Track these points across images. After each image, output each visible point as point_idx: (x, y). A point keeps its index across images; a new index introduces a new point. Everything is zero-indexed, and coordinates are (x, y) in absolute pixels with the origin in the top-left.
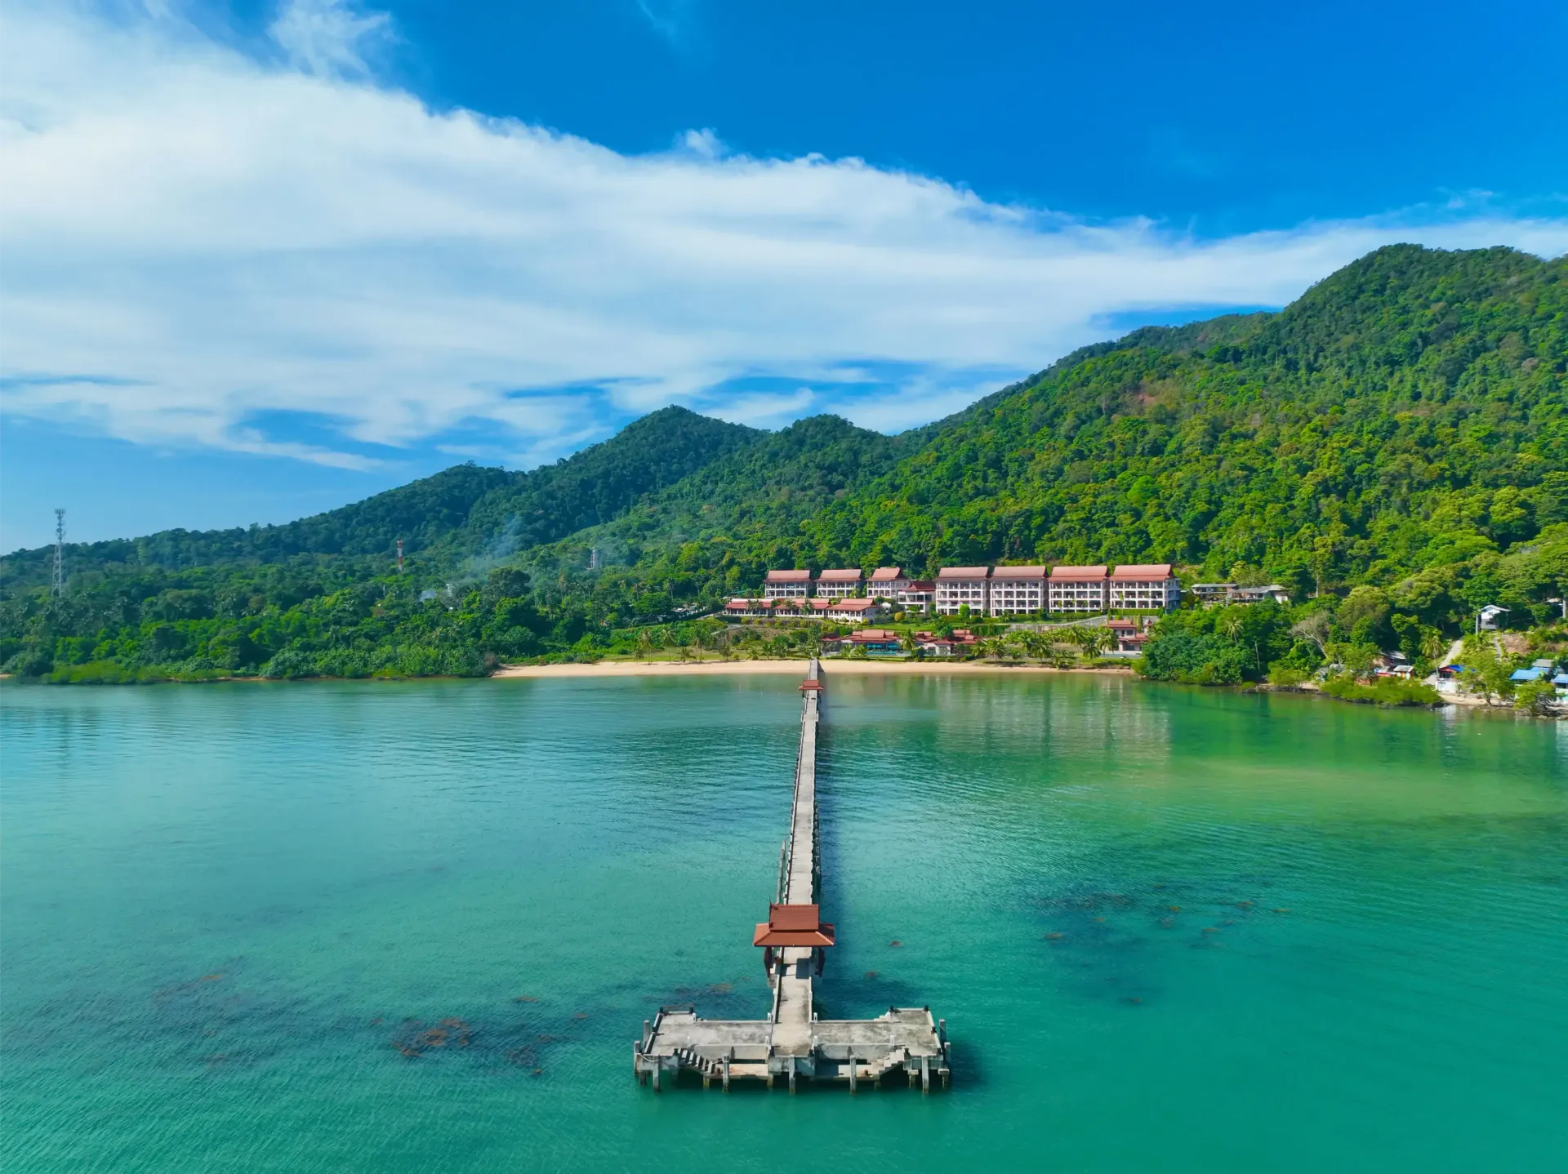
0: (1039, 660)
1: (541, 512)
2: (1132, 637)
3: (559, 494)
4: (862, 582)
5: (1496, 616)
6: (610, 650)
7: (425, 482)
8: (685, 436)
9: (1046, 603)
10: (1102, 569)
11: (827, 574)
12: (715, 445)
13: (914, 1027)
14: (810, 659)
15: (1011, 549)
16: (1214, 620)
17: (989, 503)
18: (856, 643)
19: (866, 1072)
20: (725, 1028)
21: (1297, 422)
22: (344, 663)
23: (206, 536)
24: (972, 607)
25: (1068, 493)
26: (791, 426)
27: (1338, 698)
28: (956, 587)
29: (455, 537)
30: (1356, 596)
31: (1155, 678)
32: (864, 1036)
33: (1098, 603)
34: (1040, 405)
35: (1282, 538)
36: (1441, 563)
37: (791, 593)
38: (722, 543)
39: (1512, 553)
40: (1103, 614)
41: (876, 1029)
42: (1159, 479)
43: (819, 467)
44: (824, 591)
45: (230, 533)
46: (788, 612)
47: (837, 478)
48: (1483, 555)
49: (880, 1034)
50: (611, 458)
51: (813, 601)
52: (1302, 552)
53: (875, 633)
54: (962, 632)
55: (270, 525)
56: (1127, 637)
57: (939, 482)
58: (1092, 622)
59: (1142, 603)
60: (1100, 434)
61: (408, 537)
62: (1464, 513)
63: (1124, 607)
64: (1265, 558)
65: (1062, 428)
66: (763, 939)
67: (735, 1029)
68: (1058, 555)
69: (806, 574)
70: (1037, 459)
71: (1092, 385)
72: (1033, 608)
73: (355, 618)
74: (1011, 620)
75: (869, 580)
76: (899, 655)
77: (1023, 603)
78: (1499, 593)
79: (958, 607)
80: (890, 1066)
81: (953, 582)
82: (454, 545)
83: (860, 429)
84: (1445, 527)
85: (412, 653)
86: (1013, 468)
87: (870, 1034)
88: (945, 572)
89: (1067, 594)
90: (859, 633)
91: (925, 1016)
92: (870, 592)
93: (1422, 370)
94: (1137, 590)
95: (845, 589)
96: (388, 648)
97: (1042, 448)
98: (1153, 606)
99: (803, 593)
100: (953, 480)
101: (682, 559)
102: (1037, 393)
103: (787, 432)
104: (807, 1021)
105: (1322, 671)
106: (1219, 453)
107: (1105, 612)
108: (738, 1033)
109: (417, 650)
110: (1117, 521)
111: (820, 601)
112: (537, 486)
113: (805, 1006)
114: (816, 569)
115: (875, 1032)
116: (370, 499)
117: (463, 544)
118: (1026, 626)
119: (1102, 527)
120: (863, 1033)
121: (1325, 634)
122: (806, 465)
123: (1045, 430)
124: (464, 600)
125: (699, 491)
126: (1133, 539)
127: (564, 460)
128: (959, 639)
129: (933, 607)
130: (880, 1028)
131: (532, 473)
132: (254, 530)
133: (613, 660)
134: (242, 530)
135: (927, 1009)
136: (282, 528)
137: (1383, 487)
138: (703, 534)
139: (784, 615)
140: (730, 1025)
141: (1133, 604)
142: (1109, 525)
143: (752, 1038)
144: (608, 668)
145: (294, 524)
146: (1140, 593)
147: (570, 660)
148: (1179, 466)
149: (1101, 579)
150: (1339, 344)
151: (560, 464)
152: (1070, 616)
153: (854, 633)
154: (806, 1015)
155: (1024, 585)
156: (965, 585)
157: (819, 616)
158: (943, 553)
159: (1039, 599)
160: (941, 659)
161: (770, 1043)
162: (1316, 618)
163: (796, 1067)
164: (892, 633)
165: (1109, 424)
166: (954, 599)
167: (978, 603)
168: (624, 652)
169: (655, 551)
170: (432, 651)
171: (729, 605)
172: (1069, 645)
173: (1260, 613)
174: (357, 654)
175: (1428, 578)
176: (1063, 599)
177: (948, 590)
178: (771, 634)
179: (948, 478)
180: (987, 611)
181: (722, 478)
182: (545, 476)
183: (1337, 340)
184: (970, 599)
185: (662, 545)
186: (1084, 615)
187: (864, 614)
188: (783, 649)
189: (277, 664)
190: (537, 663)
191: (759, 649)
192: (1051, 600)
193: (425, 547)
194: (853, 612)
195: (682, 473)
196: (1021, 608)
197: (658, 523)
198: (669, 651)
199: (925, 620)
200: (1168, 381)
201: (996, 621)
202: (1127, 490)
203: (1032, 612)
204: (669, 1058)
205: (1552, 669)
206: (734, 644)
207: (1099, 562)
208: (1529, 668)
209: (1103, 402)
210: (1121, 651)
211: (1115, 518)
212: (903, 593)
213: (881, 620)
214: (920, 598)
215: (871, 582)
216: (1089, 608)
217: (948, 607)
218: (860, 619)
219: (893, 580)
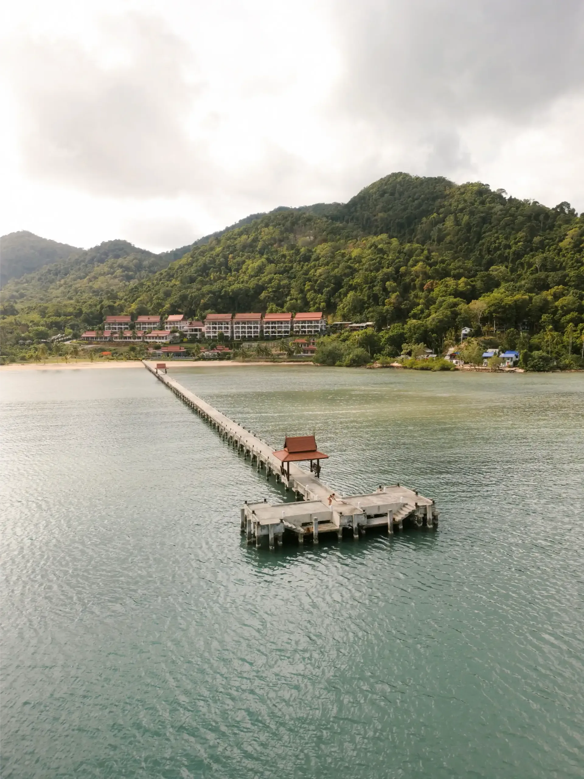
0: (264, 359)
2: (306, 347)
4: (162, 322)
5: (468, 332)
8: (33, 248)
9: (261, 332)
10: (289, 315)
11: (140, 319)
14: (141, 361)
18: (163, 352)
19: (394, 519)
20: (294, 506)
24: (224, 334)
26: (99, 246)
27: (411, 368)
28: (216, 324)
33: (287, 332)
37: (121, 328)
39: (473, 304)
40: (290, 337)
44: (140, 328)
48: (462, 305)
52: (381, 306)
53: (174, 348)
54: (222, 346)
58: (286, 341)
59: (309, 331)
63: (301, 333)
66: (286, 458)
67: (300, 506)
69: (128, 319)
72: (256, 335)
74: (244, 341)
77: (244, 332)
79: (216, 335)
80: (407, 513)
81: (213, 322)
88: (209, 316)
89: (272, 328)
90: (165, 348)
92: (167, 327)
94: (306, 325)
95: (152, 326)
98: (314, 333)
99: (128, 329)
103: (98, 249)
105: (399, 358)
107: (292, 336)
108: (304, 507)
114: (134, 316)
128: (220, 350)
129: (203, 335)
133: (21, 363)
141: (305, 332)
148: (319, 267)
152: (274, 338)
153: (162, 348)
155: (250, 323)
157: (139, 340)
159: (258, 330)
160: (213, 359)
163: (357, 520)
166: (214, 330)
167: (227, 332)
171: (84, 335)
176: (270, 330)
177: (211, 326)
178: (113, 349)
180: (232, 337)
184: (223, 330)
186: (281, 337)
187: (166, 338)
192: (264, 330)
194: (159, 337)
199: (199, 341)
201: (237, 341)
204: (277, 524)
205: (498, 352)
207: (287, 312)
208: (486, 352)
209: (276, 236)
212: (186, 328)
213: (175, 342)
214: (196, 330)
215: (167, 322)
216: (283, 334)
217: (212, 335)
218: (164, 341)
219: (180, 321)
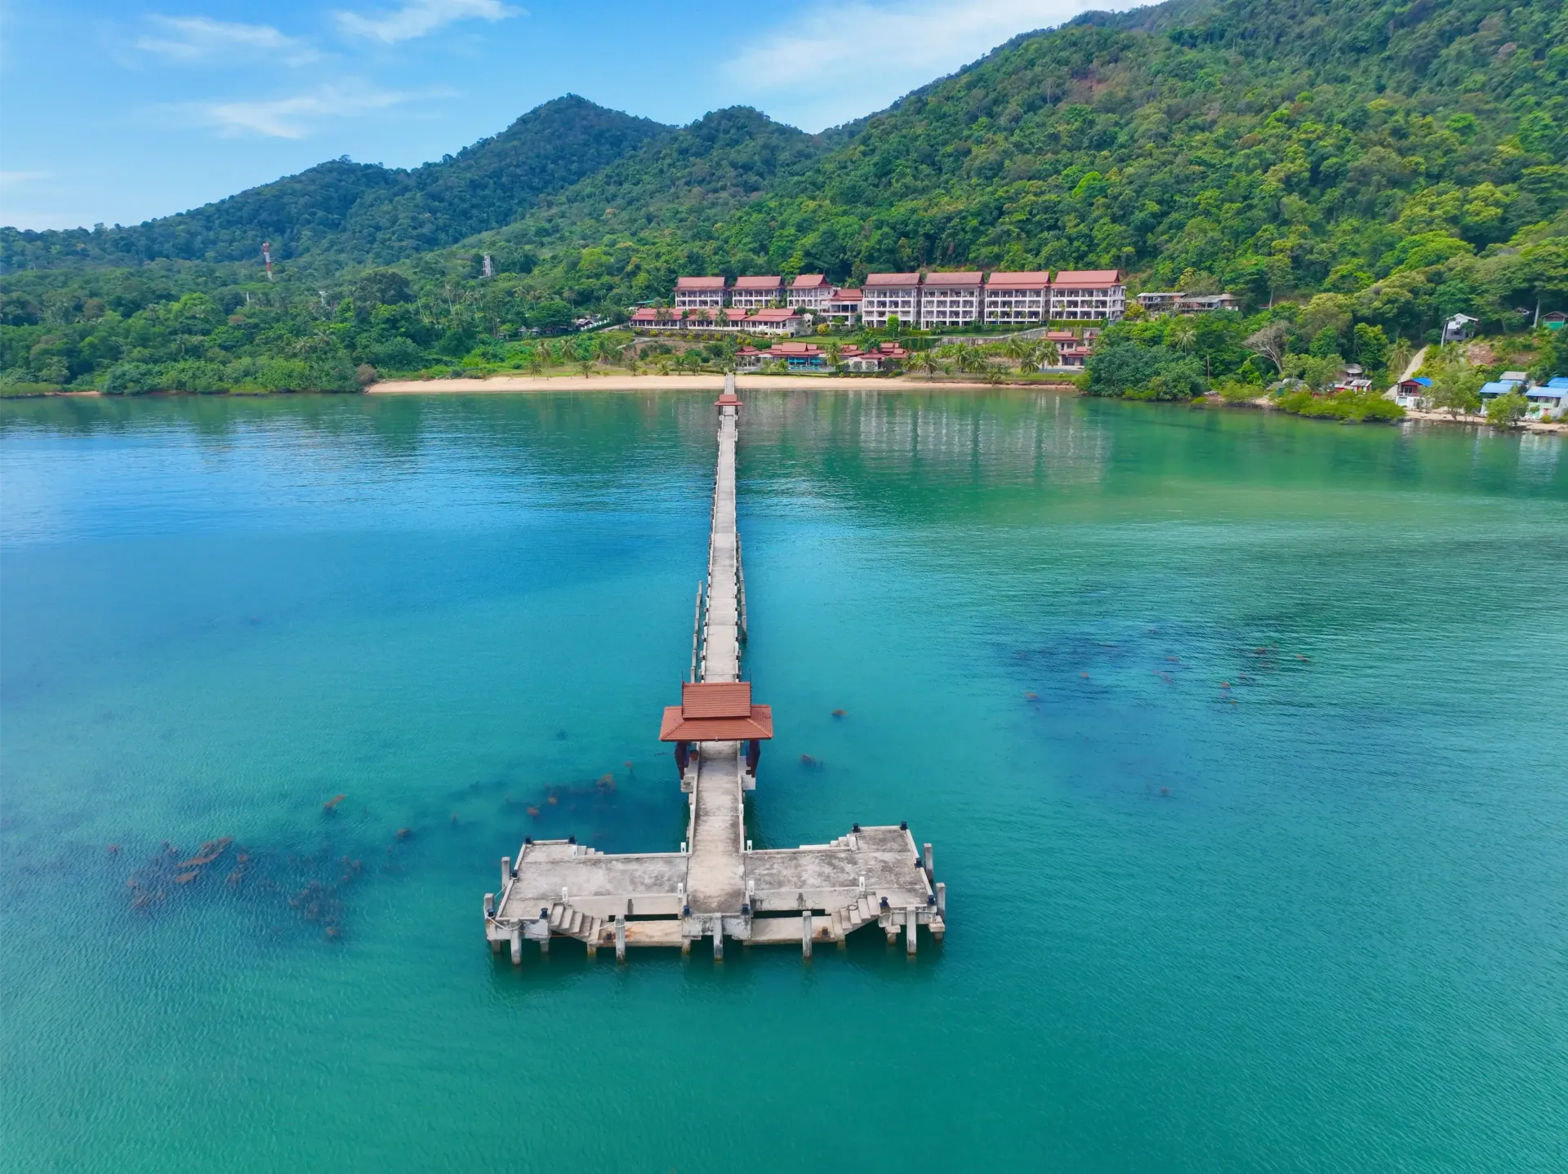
0: (972, 375)
1: (428, 215)
2: (1072, 350)
3: (447, 195)
4: (782, 290)
5: (1464, 326)
6: (504, 364)
7: (293, 178)
8: (586, 130)
9: (981, 313)
10: (1043, 276)
11: (743, 282)
12: (617, 142)
13: (889, 857)
14: (725, 374)
15: (944, 254)
16: (1162, 331)
17: (921, 202)
18: (776, 356)
19: (825, 932)
20: (620, 866)
21: (1261, 110)
22: (194, 376)
23: (41, 237)
24: (901, 318)
25: (1007, 191)
26: (701, 119)
27: (1295, 413)
28: (885, 296)
29: (332, 244)
30: (1318, 305)
31: (1097, 395)
32: (820, 874)
33: (1036, 314)
34: (978, 92)
35: (1236, 242)
36: (1411, 268)
37: (705, 303)
38: (627, 249)
39: (1488, 256)
40: (1041, 326)
41: (835, 861)
42: (1107, 176)
43: (734, 165)
44: (740, 301)
45: (70, 235)
46: (701, 323)
47: (753, 178)
48: (1458, 258)
49: (843, 870)
50: (501, 155)
51: (728, 311)
52: (1259, 257)
53: (796, 347)
54: (891, 345)
55: (117, 226)
56: (1066, 351)
57: (866, 180)
58: (1030, 335)
59: (1085, 314)
60: (1044, 125)
61: (278, 242)
62: (1437, 212)
63: (1064, 318)
64: (1216, 264)
65: (1002, 118)
66: (673, 731)
67: (634, 866)
68: (993, 262)
69: (719, 282)
70: (974, 153)
71: (1037, 69)
72: (967, 319)
73: (208, 326)
74: (943, 333)
75: (789, 288)
76: (821, 370)
77: (957, 314)
78: (1472, 300)
79: (885, 318)
80: (858, 921)
81: (882, 290)
82: (332, 252)
83: (776, 123)
84: (1414, 229)
85: (273, 365)
86: (948, 163)
87: (827, 870)
88: (873, 278)
89: (1004, 304)
90: (779, 347)
91: (902, 836)
92: (791, 302)
93: (1389, 58)
94: (1079, 299)
95: (764, 298)
96: (246, 361)
97: (979, 142)
98: (1096, 317)
99: (717, 303)
100: (880, 178)
101: (583, 264)
102: (975, 78)
103: (697, 127)
104: (737, 850)
105: (1276, 386)
106: (1173, 145)
107: (1044, 324)
108: (638, 874)
109: (280, 363)
110: (1059, 223)
111: (737, 312)
112: (421, 186)
113: (735, 825)
114: (730, 276)
115: (835, 868)
116: (232, 197)
117: (341, 251)
118: (958, 339)
119: (1042, 231)
120: (817, 869)
121: (1281, 346)
122: (718, 164)
123: (983, 120)
124: (337, 308)
125: (603, 192)
126: (1076, 244)
127: (450, 156)
128: (886, 353)
129: (859, 318)
130: (841, 860)
131: (415, 171)
132: (100, 231)
133: (508, 375)
134: (86, 231)
135: (904, 827)
136: (133, 229)
137: (1349, 185)
138: (607, 238)
139: (697, 328)
140: (628, 860)
141: (1075, 314)
142: (1050, 228)
143: (658, 882)
144: (500, 384)
145: (145, 224)
146: (1083, 302)
147: (457, 375)
148: (1131, 162)
149: (1042, 286)
150: (1303, 27)
151: (445, 160)
152: (1006, 328)
153: (773, 347)
154: (736, 841)
155: (958, 294)
156: (894, 293)
157: (735, 328)
158: (870, 259)
159: (974, 309)
160: (868, 375)
161: (685, 891)
162: (1274, 328)
163: (724, 929)
164: (815, 347)
165: (1053, 114)
166: (882, 309)
167: (906, 313)
168: (518, 367)
169: (553, 258)
170: (298, 365)
171: (636, 317)
172: (1005, 359)
173: (1213, 323)
174: (210, 366)
175: (1397, 283)
176: (999, 310)
177: (876, 300)
178: (682, 347)
179: (876, 175)
180: (918, 323)
181: (627, 179)
182: (430, 175)
183: (1302, 22)
184: (899, 309)
185: (561, 250)
186: (1021, 327)
187: (784, 325)
188: (697, 364)
189: (116, 378)
190: (420, 378)
191: (670, 364)
192: (986, 310)
193: (301, 255)
194: (772, 323)
195: (581, 174)
196: (954, 319)
197: (557, 229)
198: (570, 366)
199: (849, 333)
200: (1120, 65)
201: (926, 333)
202: (1071, 189)
203: (966, 323)
204: (534, 922)
205: (1525, 382)
206: (642, 359)
207: (1039, 268)
208: (1497, 381)
209: (1047, 89)
210: (1060, 366)
211: (1057, 220)
212: (827, 304)
213: (802, 333)
214: (845, 308)
215: (791, 291)
216: (1027, 320)
217: (875, 318)
218: (780, 331)
219: (816, 289)
